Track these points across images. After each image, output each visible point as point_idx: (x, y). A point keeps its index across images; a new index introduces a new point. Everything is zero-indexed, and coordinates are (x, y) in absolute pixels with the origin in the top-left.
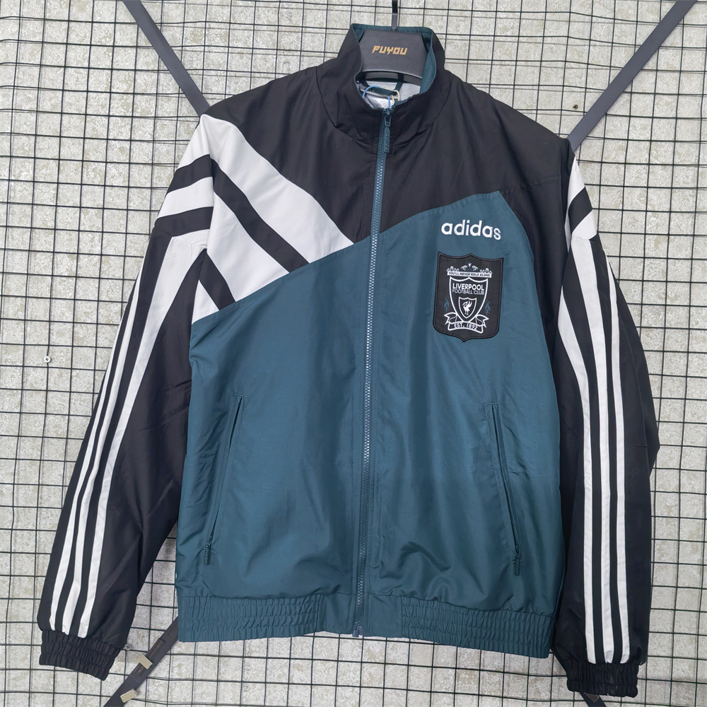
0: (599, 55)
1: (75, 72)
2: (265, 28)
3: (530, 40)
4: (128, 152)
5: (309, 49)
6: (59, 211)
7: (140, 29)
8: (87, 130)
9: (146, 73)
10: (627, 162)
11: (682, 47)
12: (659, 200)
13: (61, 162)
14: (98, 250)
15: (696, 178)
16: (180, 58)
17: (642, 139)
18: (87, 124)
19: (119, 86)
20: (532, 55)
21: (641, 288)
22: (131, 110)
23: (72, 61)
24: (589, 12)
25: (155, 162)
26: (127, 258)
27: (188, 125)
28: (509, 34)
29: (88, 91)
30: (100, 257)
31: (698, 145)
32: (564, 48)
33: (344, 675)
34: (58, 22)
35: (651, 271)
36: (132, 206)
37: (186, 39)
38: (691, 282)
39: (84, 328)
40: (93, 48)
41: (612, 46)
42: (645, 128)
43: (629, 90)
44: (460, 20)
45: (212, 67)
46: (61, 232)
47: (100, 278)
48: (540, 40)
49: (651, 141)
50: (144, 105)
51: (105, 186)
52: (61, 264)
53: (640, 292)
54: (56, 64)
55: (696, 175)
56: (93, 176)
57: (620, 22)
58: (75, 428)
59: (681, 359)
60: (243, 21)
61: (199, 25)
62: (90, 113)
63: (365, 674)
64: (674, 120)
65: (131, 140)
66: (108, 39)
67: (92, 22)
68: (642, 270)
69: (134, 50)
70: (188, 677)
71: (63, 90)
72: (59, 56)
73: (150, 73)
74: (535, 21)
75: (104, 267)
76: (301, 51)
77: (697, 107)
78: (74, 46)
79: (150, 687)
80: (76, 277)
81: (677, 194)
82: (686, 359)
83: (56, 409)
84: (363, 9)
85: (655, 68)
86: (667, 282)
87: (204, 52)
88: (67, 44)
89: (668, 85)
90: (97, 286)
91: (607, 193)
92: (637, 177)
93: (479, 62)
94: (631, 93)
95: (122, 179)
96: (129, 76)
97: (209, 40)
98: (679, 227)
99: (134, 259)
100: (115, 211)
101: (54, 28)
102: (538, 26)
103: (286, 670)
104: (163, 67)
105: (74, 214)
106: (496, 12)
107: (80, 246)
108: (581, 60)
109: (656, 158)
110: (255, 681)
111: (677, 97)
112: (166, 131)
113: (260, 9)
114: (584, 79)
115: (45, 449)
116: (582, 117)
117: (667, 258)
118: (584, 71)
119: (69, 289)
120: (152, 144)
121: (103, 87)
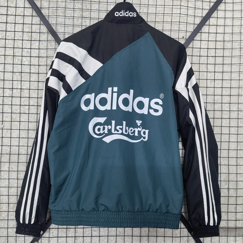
0: (191, 20)
1: (10, 25)
2: (77, 10)
3: (167, 15)
4: (30, 53)
5: (93, 17)
6: (5, 74)
7: (33, 10)
8: (15, 45)
9: (36, 25)
10: (200, 56)
11: (217, 17)
12: (211, 68)
13: (5, 56)
14: (20, 87)
15: (223, 61)
16: (48, 20)
17: (205, 48)
18: (15, 43)
19: (26, 30)
20: (168, 20)
21: (206, 97)
22: (30, 38)
23: (9, 21)
24: (187, 6)
25: (40, 56)
26: (30, 90)
27: (51, 43)
28: (160, 13)
29: (15, 31)
30: (20, 89)
31: (223, 50)
32: (179, 17)
33: (110, 232)
34: (3, 7)
35: (209, 92)
36: (32, 72)
37: (50, 13)
38: (222, 95)
39: (15, 115)
40: (16, 16)
41: (195, 17)
42: (206, 44)
43: (200, 32)
44: (144, 8)
45: (59, 23)
46: (6, 81)
47: (21, 97)
48: (171, 15)
49: (208, 49)
50: (35, 36)
51: (22, 65)
52: (6, 92)
53: (206, 98)
54: (3, 22)
55: (223, 60)
56: (17, 61)
57: (197, 9)
58: (13, 150)
59: (220, 121)
60: (70, 7)
61: (54, 8)
62: (16, 39)
63: (118, 232)
64: (215, 42)
65: (31, 49)
66: (22, 13)
67: (16, 7)
68: (206, 91)
69: (31, 17)
70: (56, 236)
71: (6, 31)
72: (4, 19)
73: (37, 25)
74: (169, 9)
75: (22, 93)
76: (90, 18)
77: (222, 37)
78: (9, 16)
79: (42, 241)
80: (12, 97)
81: (217, 66)
82: (221, 120)
83: (6, 144)
84: (111, 4)
85: (209, 24)
86: (214, 95)
87: (56, 18)
88: (7, 15)
89: (213, 30)
90: (20, 100)
91: (194, 66)
92: (204, 61)
93: (151, 22)
94: (201, 33)
95: (28, 62)
96: (30, 26)
97: (58, 14)
98: (218, 77)
99: (33, 90)
100: (25, 73)
101: (2, 9)
102: (170, 10)
103: (90, 232)
104: (42, 23)
105: (11, 74)
106: (156, 5)
107: (13, 86)
108: (184, 22)
109: (210, 54)
110: (80, 236)
111: (216, 34)
112: (43, 45)
113: (75, 3)
114: (186, 28)
115: (2, 158)
116: (185, 41)
117: (214, 87)
118: (186, 25)
119: (10, 101)
120: (38, 50)
121: (20, 30)
